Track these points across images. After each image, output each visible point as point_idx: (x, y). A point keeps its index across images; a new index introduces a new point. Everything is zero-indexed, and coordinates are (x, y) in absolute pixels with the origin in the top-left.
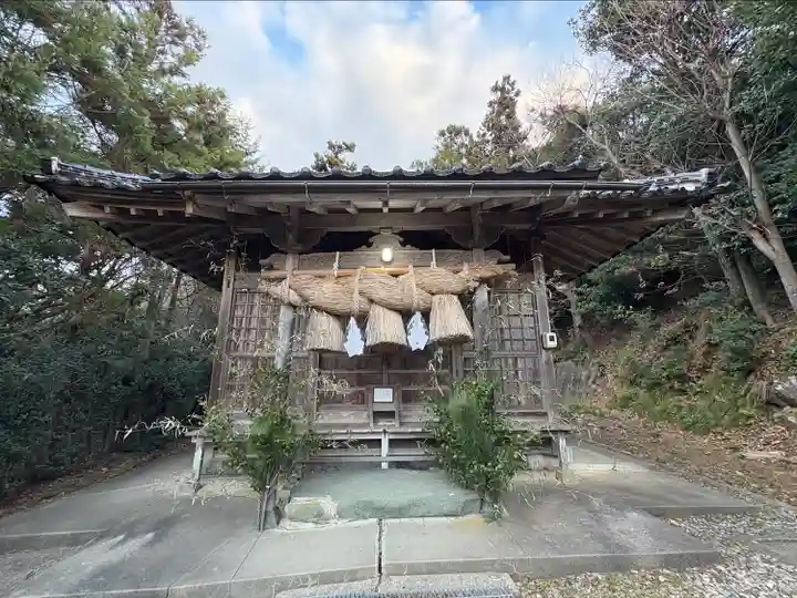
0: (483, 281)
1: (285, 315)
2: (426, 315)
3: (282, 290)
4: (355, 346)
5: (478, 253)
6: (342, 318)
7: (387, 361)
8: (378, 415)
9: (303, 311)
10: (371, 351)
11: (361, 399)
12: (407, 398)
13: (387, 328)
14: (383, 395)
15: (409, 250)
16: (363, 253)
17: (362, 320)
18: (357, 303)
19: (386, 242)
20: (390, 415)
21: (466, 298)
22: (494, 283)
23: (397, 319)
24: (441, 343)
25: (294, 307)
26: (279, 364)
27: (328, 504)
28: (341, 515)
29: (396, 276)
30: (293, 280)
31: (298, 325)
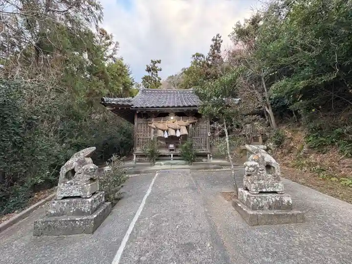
0: (191, 123)
1: (153, 130)
2: (179, 130)
3: (153, 125)
4: (166, 136)
5: (190, 117)
6: (164, 131)
7: (172, 139)
8: (171, 150)
9: (156, 129)
10: (169, 137)
11: (167, 147)
12: (177, 147)
13: (172, 133)
14: (171, 146)
15: (177, 117)
16: (167, 118)
17: (167, 131)
18: (167, 128)
19: (172, 115)
20: (173, 150)
21: (187, 127)
22: (193, 124)
23: (174, 131)
24: (182, 135)
25: (154, 128)
26: (152, 139)
27: (162, 163)
28: (164, 164)
29: (173, 122)
30: (154, 124)
31: (155, 132)
